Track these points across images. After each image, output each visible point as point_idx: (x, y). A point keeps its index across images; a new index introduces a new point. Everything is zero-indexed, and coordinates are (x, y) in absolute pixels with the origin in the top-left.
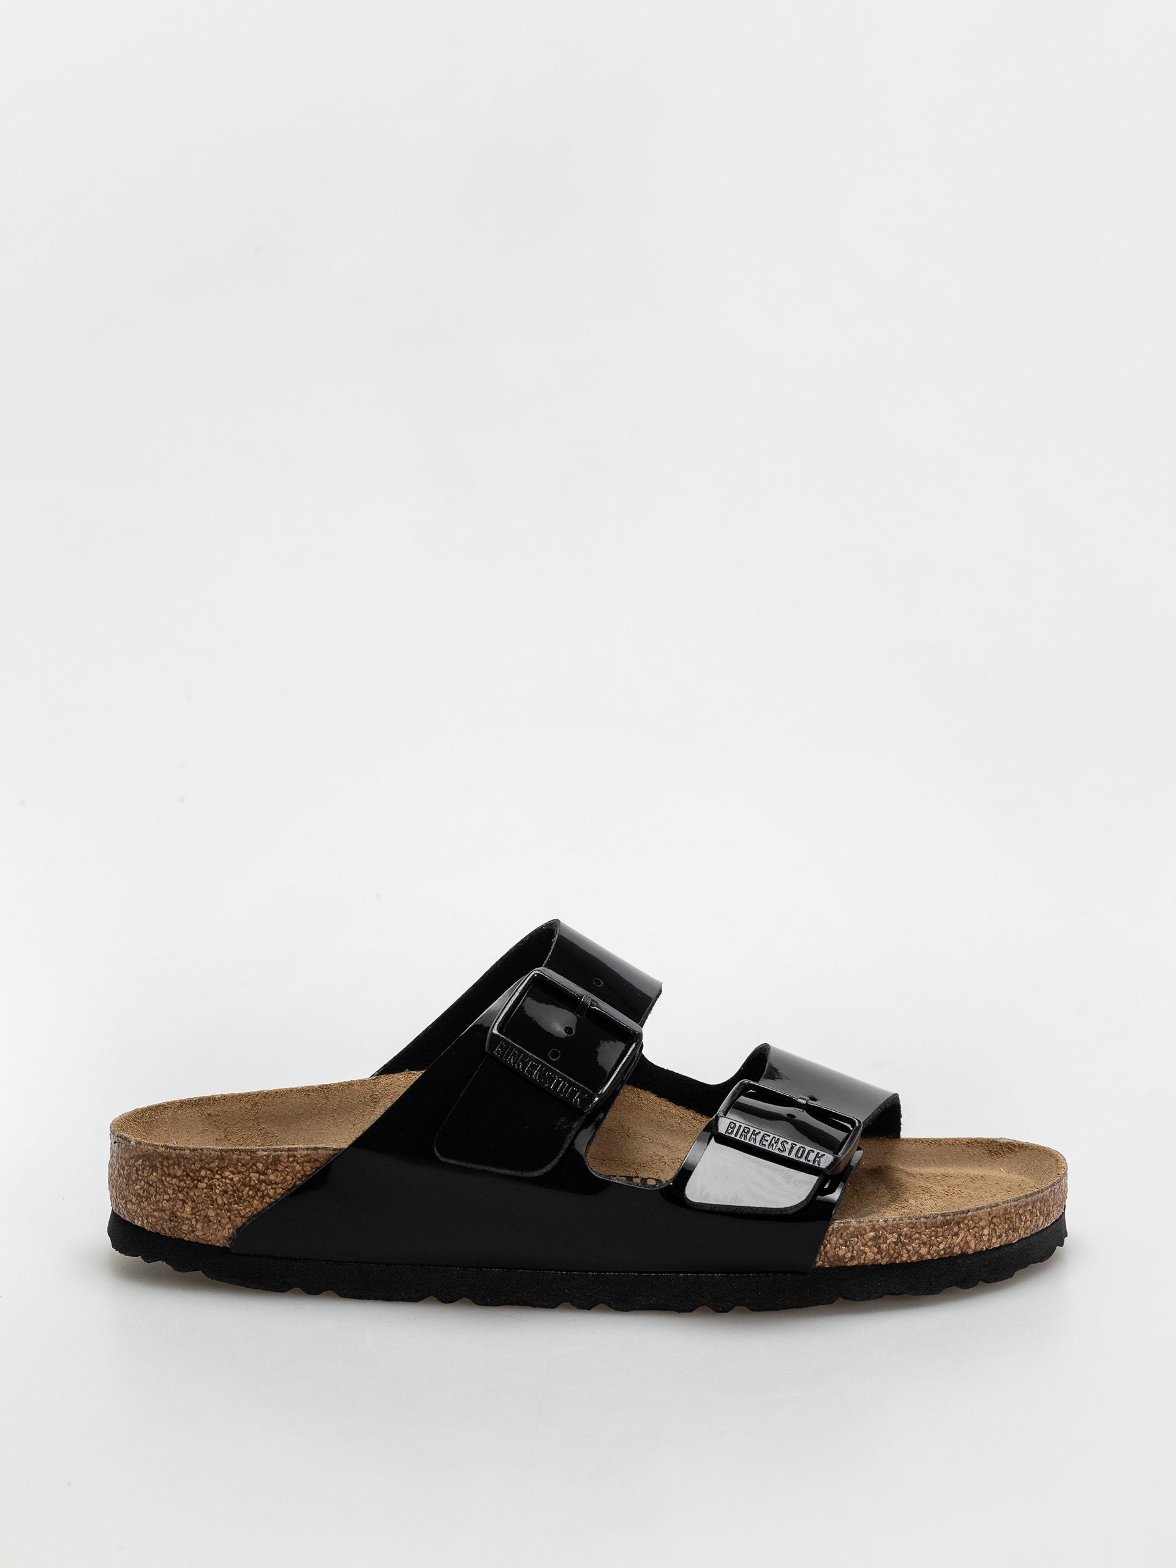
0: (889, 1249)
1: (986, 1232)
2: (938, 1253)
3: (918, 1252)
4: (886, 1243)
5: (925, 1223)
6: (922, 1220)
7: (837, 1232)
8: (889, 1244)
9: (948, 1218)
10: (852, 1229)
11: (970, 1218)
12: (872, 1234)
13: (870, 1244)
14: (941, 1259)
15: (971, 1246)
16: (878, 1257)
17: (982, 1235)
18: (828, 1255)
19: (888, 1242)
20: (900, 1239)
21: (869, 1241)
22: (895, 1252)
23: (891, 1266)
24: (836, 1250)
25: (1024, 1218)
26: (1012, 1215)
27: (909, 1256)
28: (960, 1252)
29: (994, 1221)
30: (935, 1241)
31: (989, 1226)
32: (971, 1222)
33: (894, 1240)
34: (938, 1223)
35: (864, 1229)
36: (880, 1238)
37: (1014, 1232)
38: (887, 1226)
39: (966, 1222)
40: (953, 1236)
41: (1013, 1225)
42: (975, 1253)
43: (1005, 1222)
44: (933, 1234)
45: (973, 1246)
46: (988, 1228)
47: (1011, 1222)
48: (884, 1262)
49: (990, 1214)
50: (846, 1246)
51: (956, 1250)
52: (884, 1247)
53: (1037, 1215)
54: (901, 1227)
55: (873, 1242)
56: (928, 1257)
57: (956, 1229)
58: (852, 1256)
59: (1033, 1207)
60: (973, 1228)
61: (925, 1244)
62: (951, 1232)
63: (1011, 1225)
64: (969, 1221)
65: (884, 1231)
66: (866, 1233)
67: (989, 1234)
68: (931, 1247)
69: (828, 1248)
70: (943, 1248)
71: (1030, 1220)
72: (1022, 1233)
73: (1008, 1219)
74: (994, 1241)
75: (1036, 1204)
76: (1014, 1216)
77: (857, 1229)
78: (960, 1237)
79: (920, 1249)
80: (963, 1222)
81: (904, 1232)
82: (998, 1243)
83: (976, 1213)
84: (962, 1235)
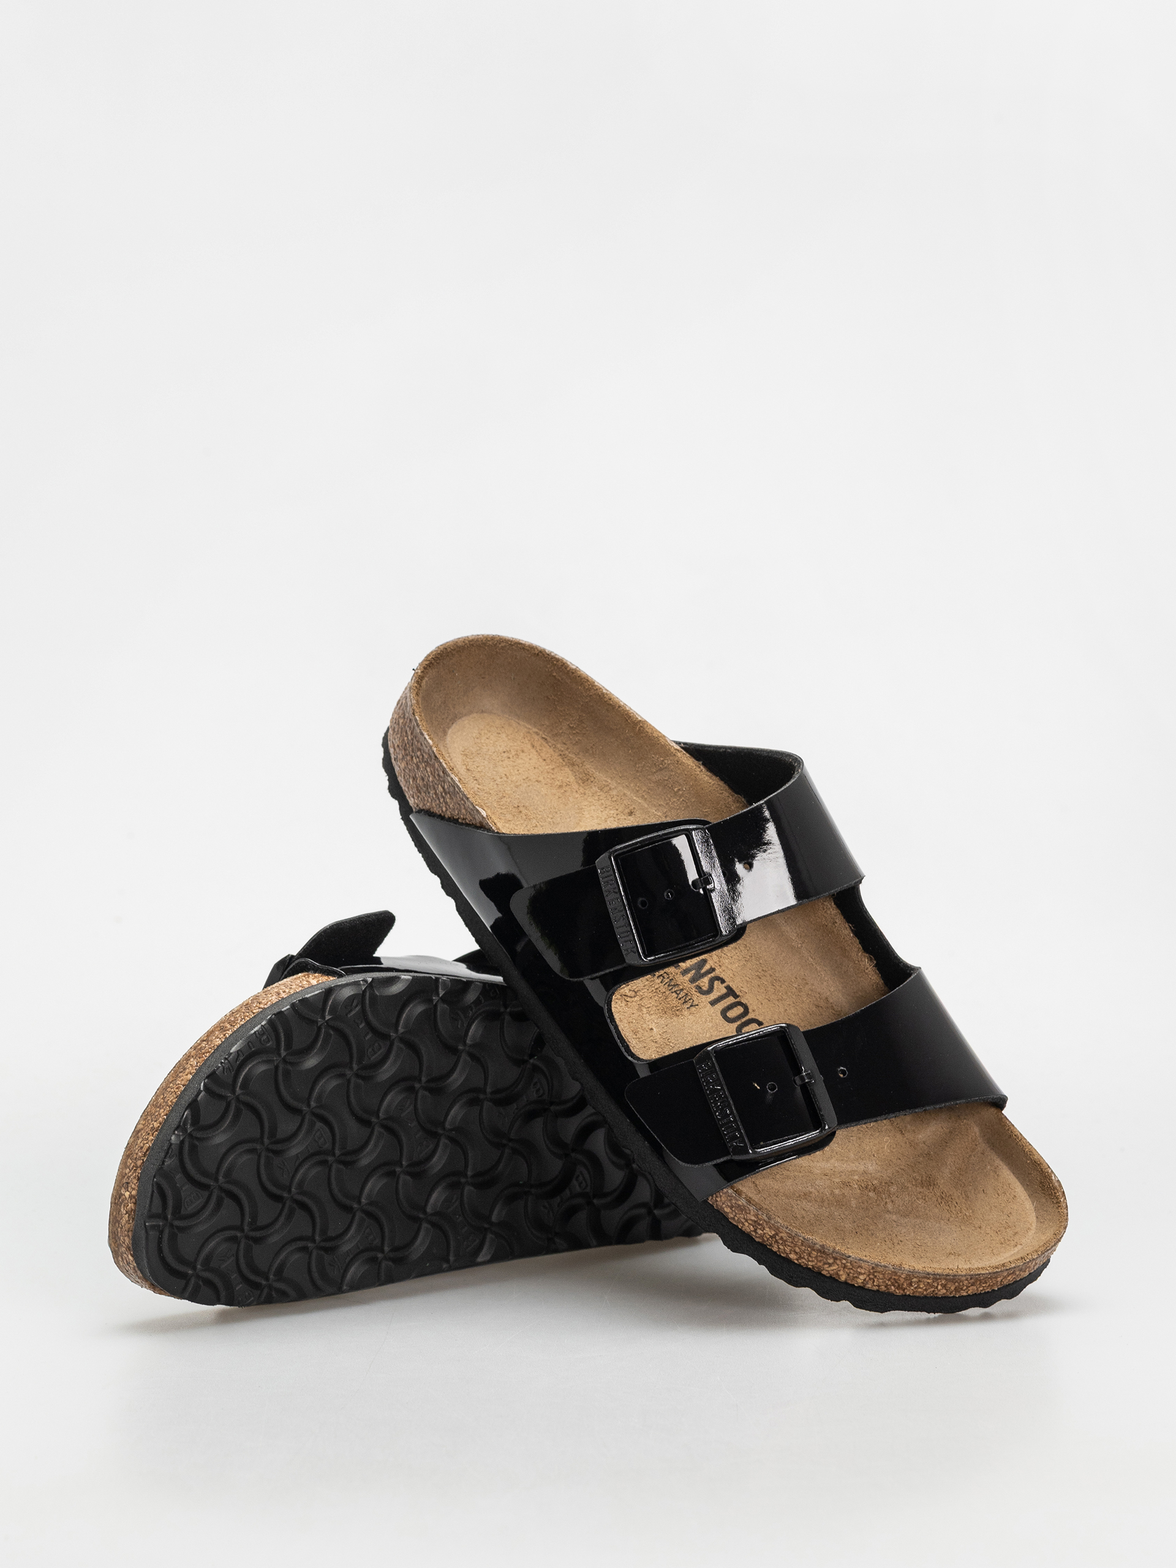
0: (764, 1236)
2: (807, 1264)
3: (787, 1253)
5: (803, 1241)
9: (826, 1250)
11: (849, 1261)
12: (753, 1218)
13: (749, 1222)
14: (808, 1269)
15: (841, 1277)
16: (753, 1233)
17: (858, 1278)
18: (717, 1202)
20: (776, 1237)
21: (750, 1220)
22: (768, 1241)
23: (762, 1245)
24: (724, 1205)
25: (916, 1286)
26: (901, 1279)
27: (779, 1251)
28: (828, 1275)
29: (876, 1274)
30: (806, 1257)
31: (869, 1275)
32: (849, 1264)
33: (770, 1234)
34: (815, 1248)
35: (750, 1210)
36: (759, 1224)
37: (897, 1288)
38: (769, 1222)
39: (844, 1261)
40: (825, 1264)
41: (899, 1285)
42: (846, 1283)
43: (889, 1280)
44: (806, 1252)
45: (843, 1278)
46: (865, 1276)
47: (896, 1282)
48: (757, 1240)
49: (873, 1268)
50: (731, 1209)
51: (824, 1272)
52: (759, 1232)
53: (937, 1287)
54: (781, 1230)
55: (753, 1223)
56: (796, 1262)
57: (831, 1261)
58: (734, 1219)
59: (933, 1282)
60: (849, 1269)
61: (796, 1253)
62: (825, 1260)
63: (896, 1285)
64: (847, 1262)
65: (765, 1223)
66: (750, 1213)
67: (865, 1280)
68: (800, 1258)
69: (718, 1199)
70: (812, 1266)
71: (924, 1288)
72: (908, 1293)
73: (894, 1279)
74: (869, 1286)
75: (940, 1281)
76: (902, 1280)
77: (744, 1206)
78: (832, 1268)
79: (790, 1253)
80: (840, 1260)
81: (781, 1235)
82: (875, 1288)
83: (857, 1261)
84: (834, 1268)
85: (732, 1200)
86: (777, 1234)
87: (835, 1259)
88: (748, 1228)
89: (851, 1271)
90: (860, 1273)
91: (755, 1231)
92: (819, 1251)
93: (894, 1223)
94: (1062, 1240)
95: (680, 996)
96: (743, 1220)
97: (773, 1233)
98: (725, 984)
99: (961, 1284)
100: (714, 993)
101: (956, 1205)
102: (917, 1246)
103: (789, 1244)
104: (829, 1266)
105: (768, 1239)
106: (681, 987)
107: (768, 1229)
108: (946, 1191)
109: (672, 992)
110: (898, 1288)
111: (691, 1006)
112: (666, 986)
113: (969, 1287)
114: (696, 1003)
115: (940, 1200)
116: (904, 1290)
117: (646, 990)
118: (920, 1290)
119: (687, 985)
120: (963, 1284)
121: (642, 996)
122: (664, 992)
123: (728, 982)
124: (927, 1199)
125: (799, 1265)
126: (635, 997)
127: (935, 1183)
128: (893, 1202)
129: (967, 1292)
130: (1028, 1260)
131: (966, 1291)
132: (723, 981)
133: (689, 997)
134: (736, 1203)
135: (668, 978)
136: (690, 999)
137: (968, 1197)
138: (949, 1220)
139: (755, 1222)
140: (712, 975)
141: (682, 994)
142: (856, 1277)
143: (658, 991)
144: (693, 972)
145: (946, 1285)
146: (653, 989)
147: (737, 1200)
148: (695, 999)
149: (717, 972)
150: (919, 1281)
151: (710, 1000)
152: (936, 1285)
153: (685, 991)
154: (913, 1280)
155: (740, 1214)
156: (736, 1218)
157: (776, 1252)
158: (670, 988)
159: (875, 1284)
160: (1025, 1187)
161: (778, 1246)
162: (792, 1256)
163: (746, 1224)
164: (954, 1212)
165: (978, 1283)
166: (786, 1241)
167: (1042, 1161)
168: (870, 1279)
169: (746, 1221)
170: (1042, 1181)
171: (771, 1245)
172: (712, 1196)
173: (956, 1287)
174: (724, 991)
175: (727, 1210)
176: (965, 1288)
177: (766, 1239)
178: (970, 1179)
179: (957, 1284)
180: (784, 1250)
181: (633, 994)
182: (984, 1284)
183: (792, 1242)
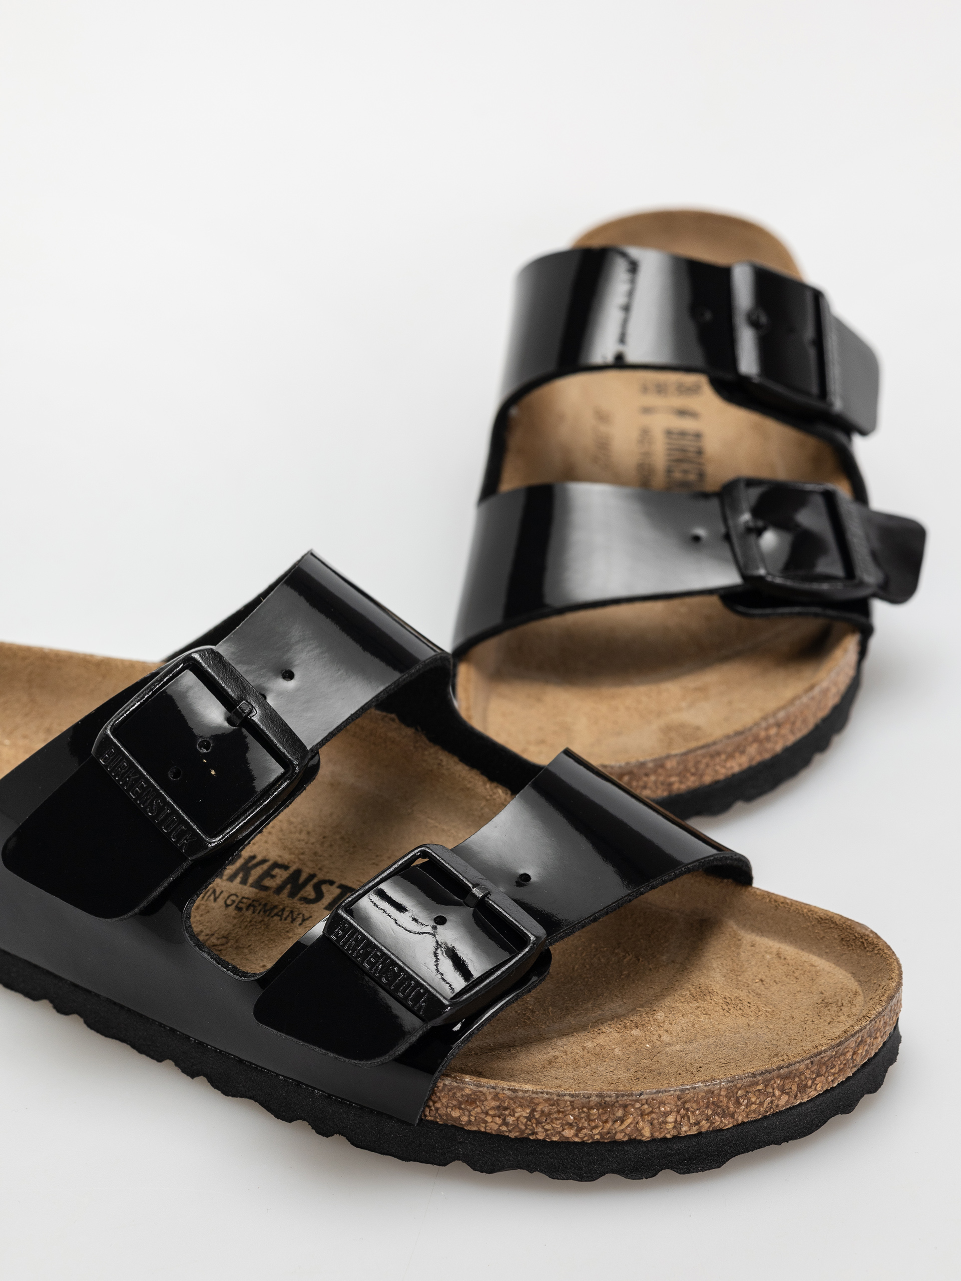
0: (518, 1124)
1: (671, 1119)
2: (592, 1137)
3: (560, 1133)
4: (514, 1116)
5: (571, 1102)
6: (567, 1098)
7: (450, 1091)
8: (518, 1118)
9: (608, 1099)
10: (467, 1091)
11: (644, 1101)
12: (494, 1104)
13: (491, 1112)
14: (597, 1143)
15: (644, 1134)
16: (504, 1128)
17: (666, 1123)
18: (439, 1112)
19: (517, 1115)
20: (534, 1116)
21: (491, 1109)
22: (527, 1128)
23: (523, 1141)
24: (448, 1110)
25: (746, 1101)
26: (721, 1099)
27: (547, 1135)
28: (626, 1139)
29: (686, 1106)
30: (586, 1124)
31: (678, 1112)
32: (646, 1106)
33: (525, 1115)
34: (592, 1104)
35: (484, 1094)
36: (506, 1109)
37: (723, 1117)
38: (516, 1097)
39: (638, 1105)
40: (615, 1121)
41: (723, 1111)
42: (654, 1140)
43: (707, 1107)
44: (583, 1115)
45: (647, 1133)
46: (674, 1114)
47: (718, 1107)
48: (512, 1135)
49: (679, 1098)
50: (460, 1108)
51: (620, 1137)
52: (510, 1120)
53: (774, 1095)
54: (536, 1101)
55: (497, 1112)
56: (577, 1140)
57: (620, 1113)
58: (470, 1121)
59: (766, 1086)
60: (648, 1114)
61: (571, 1125)
62: (612, 1116)
63: (719, 1111)
64: (643, 1105)
65: (511, 1102)
66: (486, 1099)
67: (676, 1122)
68: (579, 1130)
69: (438, 1105)
70: (599, 1133)
71: (758, 1102)
72: (740, 1119)
73: (713, 1103)
74: (685, 1129)
75: (773, 1082)
76: (725, 1100)
77: (474, 1093)
78: (627, 1123)
79: (563, 1130)
80: (633, 1106)
81: (539, 1108)
82: (694, 1131)
83: (654, 1096)
84: (629, 1121)
85: (455, 1093)
86: (534, 1110)
87: (625, 1106)
88: (493, 1125)
89: (654, 1115)
90: (666, 1114)
91: (505, 1123)
92: (599, 1106)
93: (681, 1053)
94: (904, 981)
95: (284, 916)
96: (483, 1116)
97: (528, 1111)
98: (336, 885)
99: (803, 1077)
100: (325, 897)
101: (748, 1005)
102: (723, 1065)
103: (555, 1116)
104: (622, 1122)
105: (526, 1125)
106: (281, 907)
107: (519, 1109)
108: (728, 995)
109: (272, 917)
110: (724, 1115)
111: (304, 920)
112: (262, 913)
113: (815, 1079)
114: (307, 915)
115: (725, 1007)
116: (732, 1116)
117: (238, 929)
118: (754, 1107)
119: (288, 902)
120: (806, 1078)
121: (235, 937)
122: (262, 921)
123: (339, 881)
124: (709, 1012)
125: (583, 1143)
126: (227, 943)
127: (710, 991)
128: (667, 1031)
129: (815, 1089)
130: (873, 1016)
131: (813, 1087)
132: (331, 883)
133: (296, 913)
134: (462, 1095)
135: (260, 905)
136: (299, 914)
137: (760, 995)
138: (749, 1025)
139: (498, 1107)
140: (315, 880)
141: (286, 914)
142: (663, 1122)
143: (253, 922)
144: (289, 886)
145: (783, 1085)
146: (246, 924)
147: (462, 1089)
148: (304, 912)
149: (320, 876)
150: (747, 1092)
151: (324, 906)
152: (771, 1090)
153: (288, 909)
154: (738, 1095)
155: (474, 1109)
156: (473, 1119)
157: (544, 1140)
158: (268, 913)
159: (692, 1121)
160: (825, 957)
161: (543, 1127)
162: (569, 1133)
163: (489, 1119)
164: (750, 1013)
165: (824, 1069)
166: (550, 1114)
167: (830, 915)
168: (683, 1117)
169: (487, 1114)
170: (843, 936)
171: (534, 1133)
172: (429, 1107)
173: (798, 1085)
174: (338, 891)
175: (456, 1114)
176: (810, 1083)
177: (523, 1127)
178: (751, 977)
179: (797, 1079)
180: (553, 1128)
181: (224, 940)
182: (832, 1068)
183: (559, 1112)
